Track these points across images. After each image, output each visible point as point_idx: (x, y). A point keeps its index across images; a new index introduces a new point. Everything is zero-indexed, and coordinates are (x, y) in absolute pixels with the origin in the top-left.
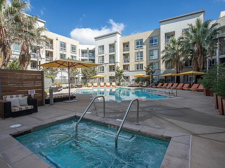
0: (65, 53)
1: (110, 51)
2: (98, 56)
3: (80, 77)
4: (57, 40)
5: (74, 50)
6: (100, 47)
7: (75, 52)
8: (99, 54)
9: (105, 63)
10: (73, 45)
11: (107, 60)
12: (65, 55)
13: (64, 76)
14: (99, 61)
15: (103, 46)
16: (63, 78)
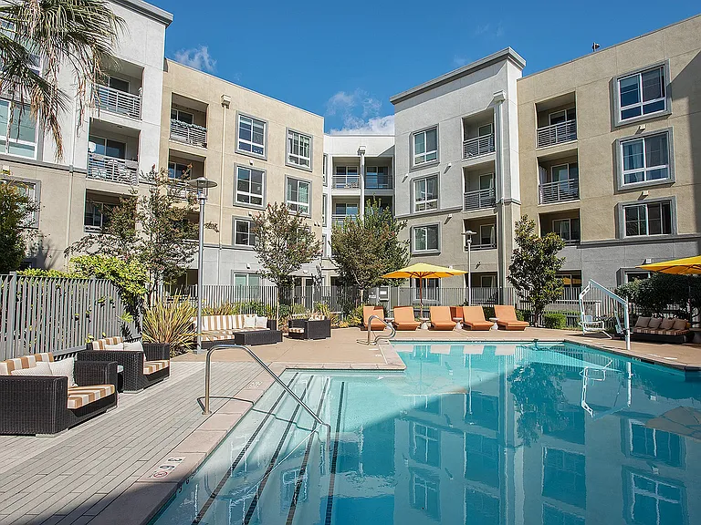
0: (257, 165)
1: (469, 150)
2: (409, 180)
3: (327, 276)
4: (226, 104)
5: (299, 157)
6: (417, 135)
7: (303, 162)
8: (412, 170)
9: (442, 207)
10: (296, 134)
11: (452, 193)
12: (258, 175)
13: (250, 271)
14: (415, 203)
15: (432, 132)
16: (246, 281)
